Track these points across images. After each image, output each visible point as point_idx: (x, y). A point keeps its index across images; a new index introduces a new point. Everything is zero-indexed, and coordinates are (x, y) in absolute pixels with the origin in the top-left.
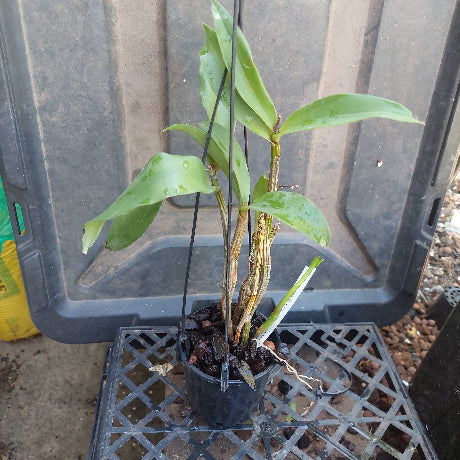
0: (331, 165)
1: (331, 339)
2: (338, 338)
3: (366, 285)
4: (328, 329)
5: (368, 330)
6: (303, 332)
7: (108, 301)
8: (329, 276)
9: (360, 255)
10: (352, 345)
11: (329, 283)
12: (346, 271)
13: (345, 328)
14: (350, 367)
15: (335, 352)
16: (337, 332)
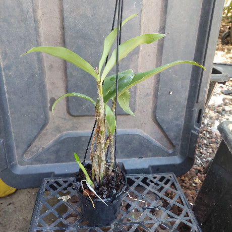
0: (147, 95)
1: (152, 181)
2: (155, 181)
3: (169, 155)
4: (150, 177)
5: (171, 177)
6: (138, 178)
7: (39, 166)
8: (150, 151)
9: (165, 139)
10: (162, 184)
11: (150, 154)
12: (159, 148)
13: (159, 176)
14: (161, 194)
15: (153, 188)
16: (155, 178)
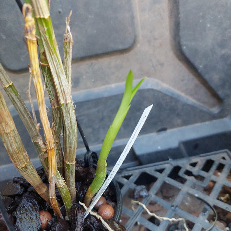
1: (189, 173)
2: (195, 170)
3: (213, 117)
4: (184, 164)
5: (224, 158)
8: (178, 115)
9: (203, 90)
10: (210, 175)
11: (179, 121)
12: (193, 107)
13: (200, 160)
14: (212, 199)
15: (194, 186)
16: (194, 165)
